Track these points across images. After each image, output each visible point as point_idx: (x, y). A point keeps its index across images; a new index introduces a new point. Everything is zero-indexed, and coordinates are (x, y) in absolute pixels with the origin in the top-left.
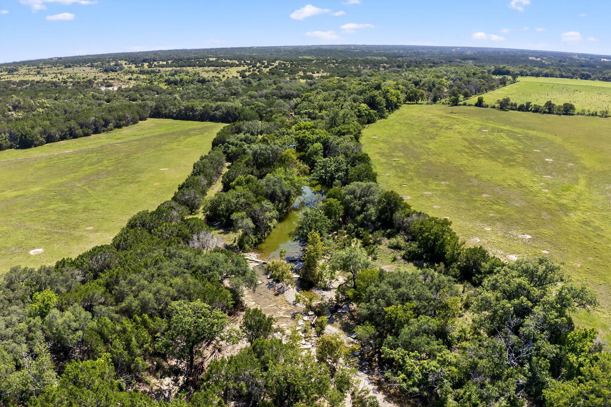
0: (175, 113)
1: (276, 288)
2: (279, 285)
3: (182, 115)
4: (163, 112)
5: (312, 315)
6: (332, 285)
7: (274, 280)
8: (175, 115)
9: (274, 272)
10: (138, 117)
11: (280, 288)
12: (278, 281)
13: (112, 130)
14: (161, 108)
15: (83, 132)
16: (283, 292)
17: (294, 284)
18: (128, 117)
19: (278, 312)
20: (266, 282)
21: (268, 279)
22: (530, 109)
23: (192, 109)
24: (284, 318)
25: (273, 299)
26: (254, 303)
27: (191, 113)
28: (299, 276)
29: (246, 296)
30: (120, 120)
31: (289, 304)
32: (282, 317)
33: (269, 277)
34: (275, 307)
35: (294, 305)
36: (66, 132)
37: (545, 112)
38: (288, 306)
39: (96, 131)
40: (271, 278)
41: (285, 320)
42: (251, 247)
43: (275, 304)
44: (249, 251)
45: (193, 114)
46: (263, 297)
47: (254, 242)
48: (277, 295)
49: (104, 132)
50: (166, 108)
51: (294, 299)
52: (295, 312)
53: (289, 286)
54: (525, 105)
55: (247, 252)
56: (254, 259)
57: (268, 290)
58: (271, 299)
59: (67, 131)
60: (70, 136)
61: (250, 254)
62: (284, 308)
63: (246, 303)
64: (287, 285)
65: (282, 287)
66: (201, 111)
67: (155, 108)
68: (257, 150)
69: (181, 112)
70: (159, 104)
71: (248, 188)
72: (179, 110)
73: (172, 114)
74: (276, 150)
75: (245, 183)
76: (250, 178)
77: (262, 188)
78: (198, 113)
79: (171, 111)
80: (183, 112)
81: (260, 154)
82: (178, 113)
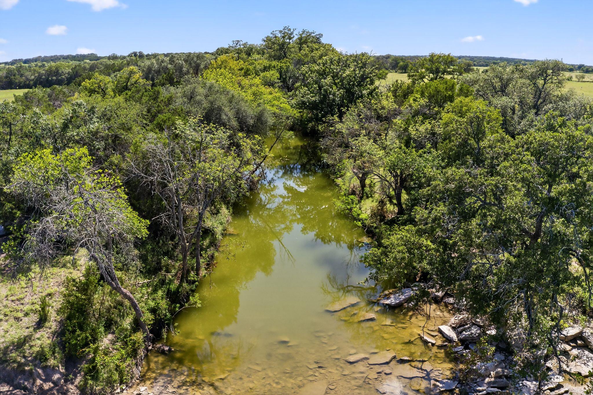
0: (33, 80)
3: (41, 82)
4: (17, 81)
8: (32, 83)
14: (14, 75)
27: (54, 78)
45: (57, 79)
50: (22, 75)
66: (69, 73)
67: (6, 77)
68: (152, 64)
69: (41, 78)
70: (11, 71)
71: (120, 99)
72: (39, 75)
73: (28, 82)
74: (195, 59)
75: (112, 93)
76: (128, 79)
77: (170, 101)
78: (63, 77)
79: (27, 79)
80: (44, 77)
81: (158, 72)
82: (37, 80)
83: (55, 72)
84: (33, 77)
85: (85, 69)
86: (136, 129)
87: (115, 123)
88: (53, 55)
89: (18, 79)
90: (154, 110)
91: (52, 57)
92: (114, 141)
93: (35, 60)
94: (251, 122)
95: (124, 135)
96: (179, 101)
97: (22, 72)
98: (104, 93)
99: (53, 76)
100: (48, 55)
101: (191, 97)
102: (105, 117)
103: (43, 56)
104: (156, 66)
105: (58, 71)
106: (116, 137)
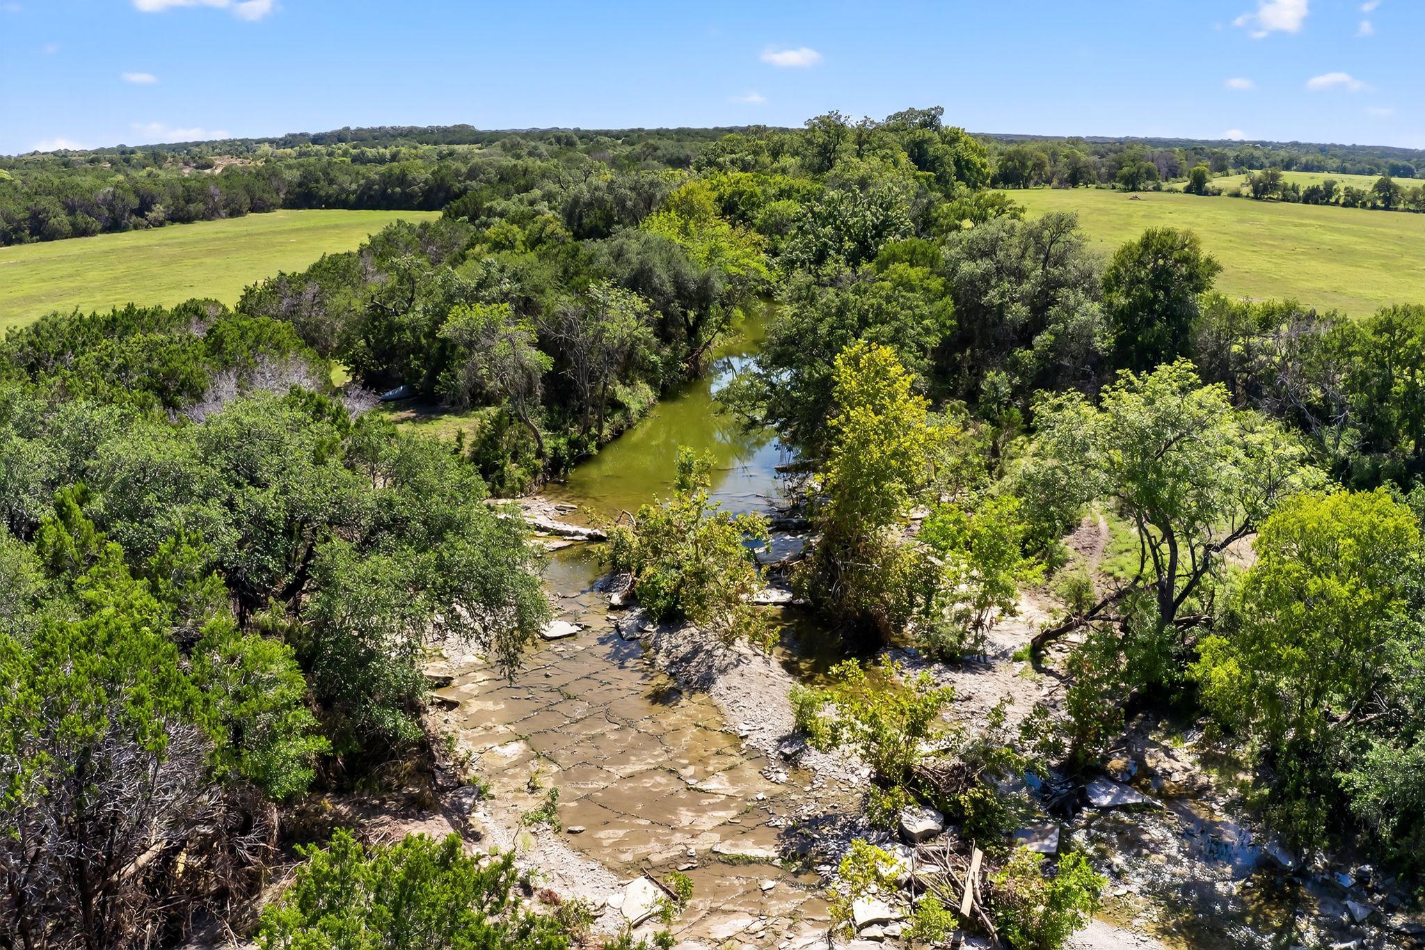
0: (354, 192)
1: (662, 660)
2: (681, 641)
3: (371, 197)
4: (322, 193)
5: (928, 836)
6: (992, 636)
7: (645, 618)
8: (352, 197)
9: (649, 570)
10: (245, 200)
11: (687, 659)
12: (672, 619)
13: (161, 224)
14: (317, 181)
15: (73, 224)
16: (706, 683)
17: (773, 635)
18: (212, 197)
19: (685, 817)
20: (600, 623)
21: (613, 608)
22: (1333, 200)
23: (402, 180)
24: (732, 861)
25: (646, 725)
26: (515, 749)
27: (398, 190)
28: (786, 597)
29: (474, 707)
30: (188, 201)
31: (754, 755)
32: (712, 858)
33: (616, 599)
34: (660, 779)
35: (790, 761)
36: (19, 222)
37: (1374, 207)
38: (750, 770)
39: (114, 226)
40: (630, 601)
41: (735, 880)
42: (535, 473)
43: (657, 756)
44: (520, 490)
45: (403, 193)
46: (580, 710)
47: (548, 451)
48: (662, 698)
49: (136, 227)
50: (331, 182)
51: (787, 723)
52: (808, 810)
53: (741, 645)
54: (1321, 188)
55: (512, 494)
56: (544, 521)
57: (615, 672)
58: (627, 724)
59: (24, 220)
60: (32, 235)
61: (526, 501)
62: (718, 784)
63: (461, 750)
64: (728, 640)
65: (696, 650)
66: (426, 182)
67: (300, 185)
68: (581, 192)
69: (370, 189)
70: (310, 173)
71: (531, 256)
72: (366, 184)
73: (344, 196)
74: (647, 187)
75: (522, 248)
76: (542, 230)
77: (591, 260)
78: (416, 188)
79: (343, 190)
80: (376, 187)
81: (590, 205)
82: (363, 193)
83: (398, 179)
84: (354, 186)
85: (457, 173)
86: (549, 291)
87: (528, 285)
88: (376, 125)
89: (324, 189)
90: (572, 270)
91: (373, 130)
92: (525, 304)
93: (340, 137)
94: (693, 287)
95: (537, 298)
96: (603, 259)
97: (332, 176)
98: (512, 247)
99: (393, 186)
100: (365, 127)
101: (619, 255)
102: (516, 277)
103: (353, 128)
104: (586, 196)
105: (405, 175)
106: (528, 300)
